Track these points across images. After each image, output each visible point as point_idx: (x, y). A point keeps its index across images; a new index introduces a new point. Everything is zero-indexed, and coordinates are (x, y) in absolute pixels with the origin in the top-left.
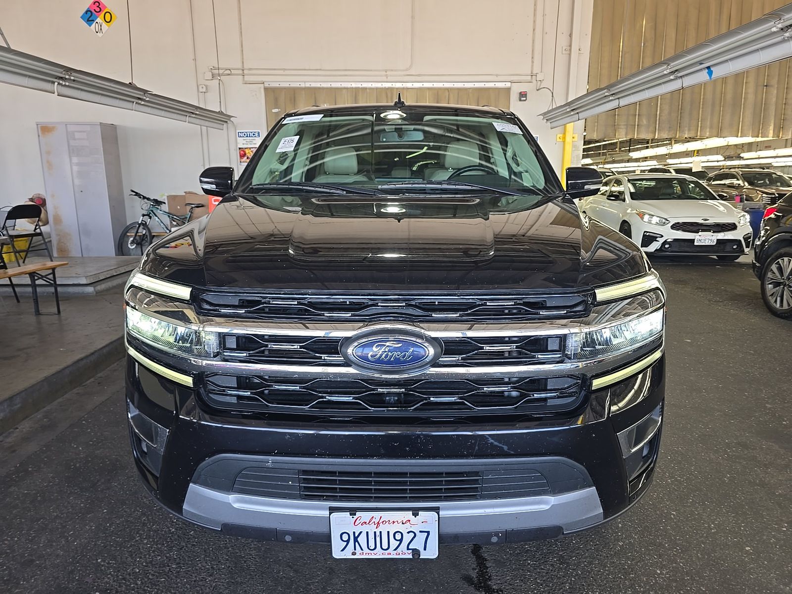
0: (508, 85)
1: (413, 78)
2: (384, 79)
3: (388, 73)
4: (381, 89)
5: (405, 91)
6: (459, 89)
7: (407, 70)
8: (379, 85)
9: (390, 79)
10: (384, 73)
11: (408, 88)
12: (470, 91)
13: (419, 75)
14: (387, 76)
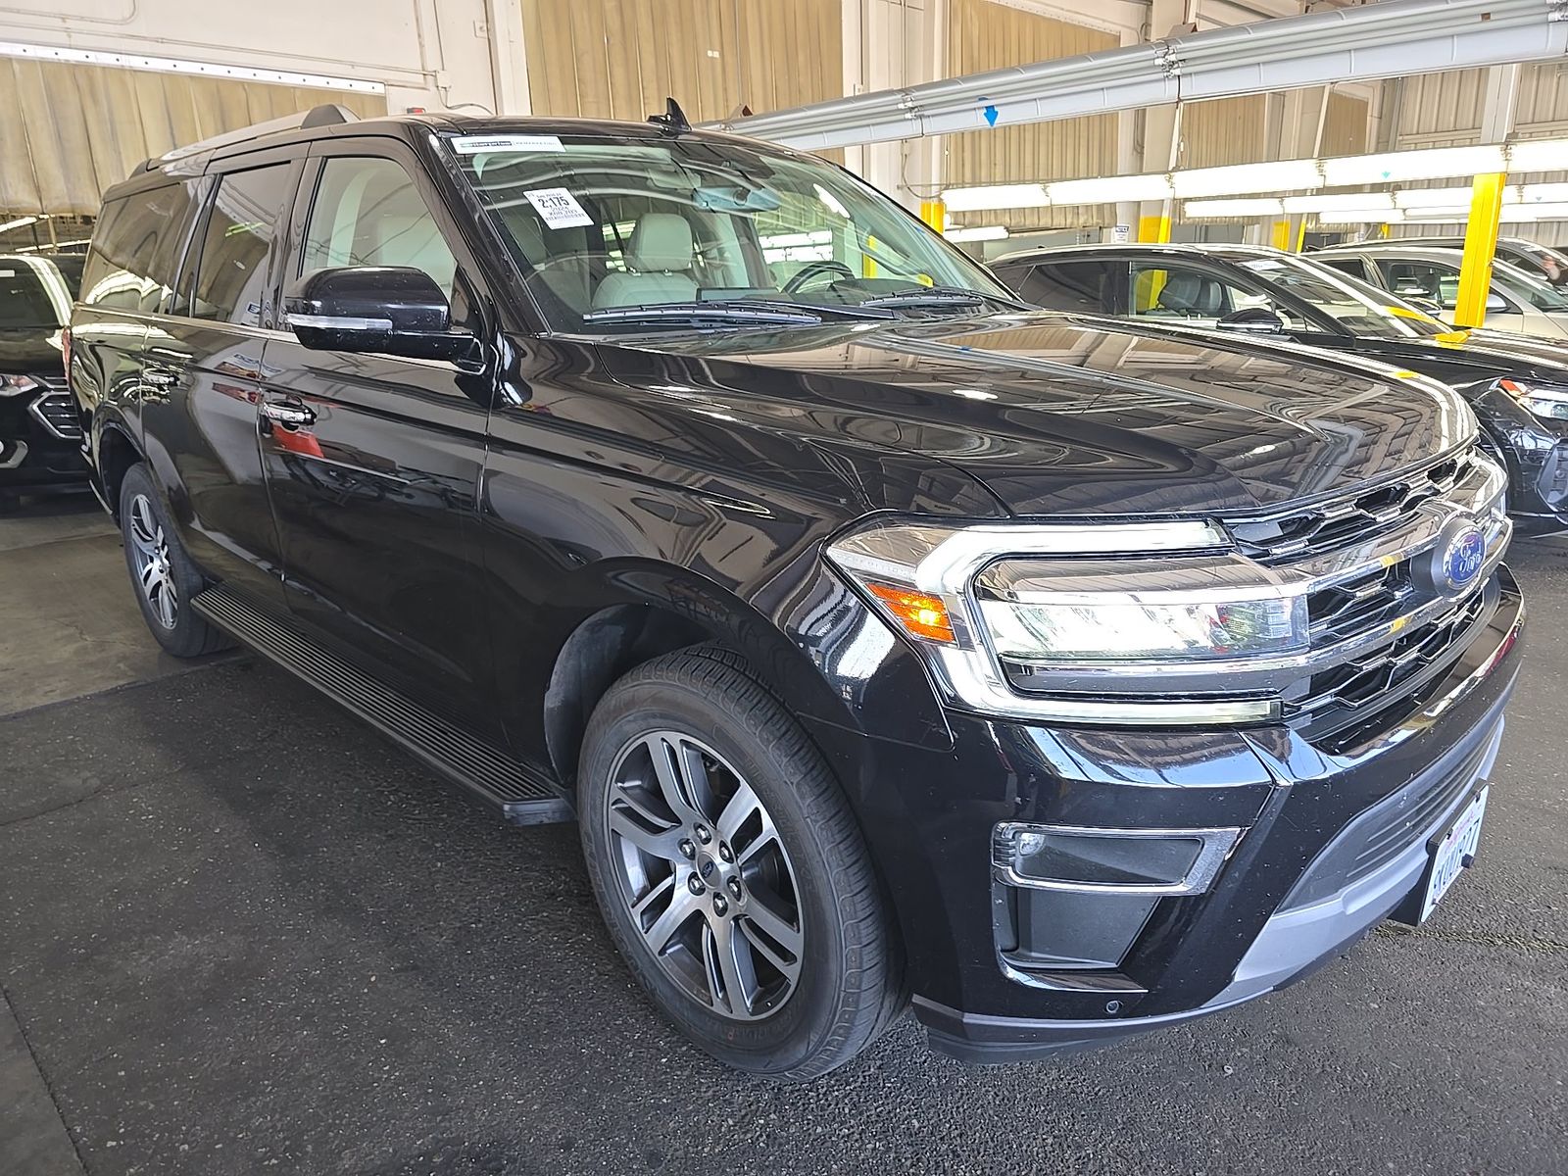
0: (380, 89)
1: (147, 47)
2: (62, 38)
3: (70, 23)
4: (58, 64)
5: (128, 77)
6: (270, 87)
7: (124, 22)
8: (47, 53)
9: (77, 39)
10: (58, 22)
11: (135, 71)
12: (298, 93)
13: (162, 41)
14: (67, 30)
